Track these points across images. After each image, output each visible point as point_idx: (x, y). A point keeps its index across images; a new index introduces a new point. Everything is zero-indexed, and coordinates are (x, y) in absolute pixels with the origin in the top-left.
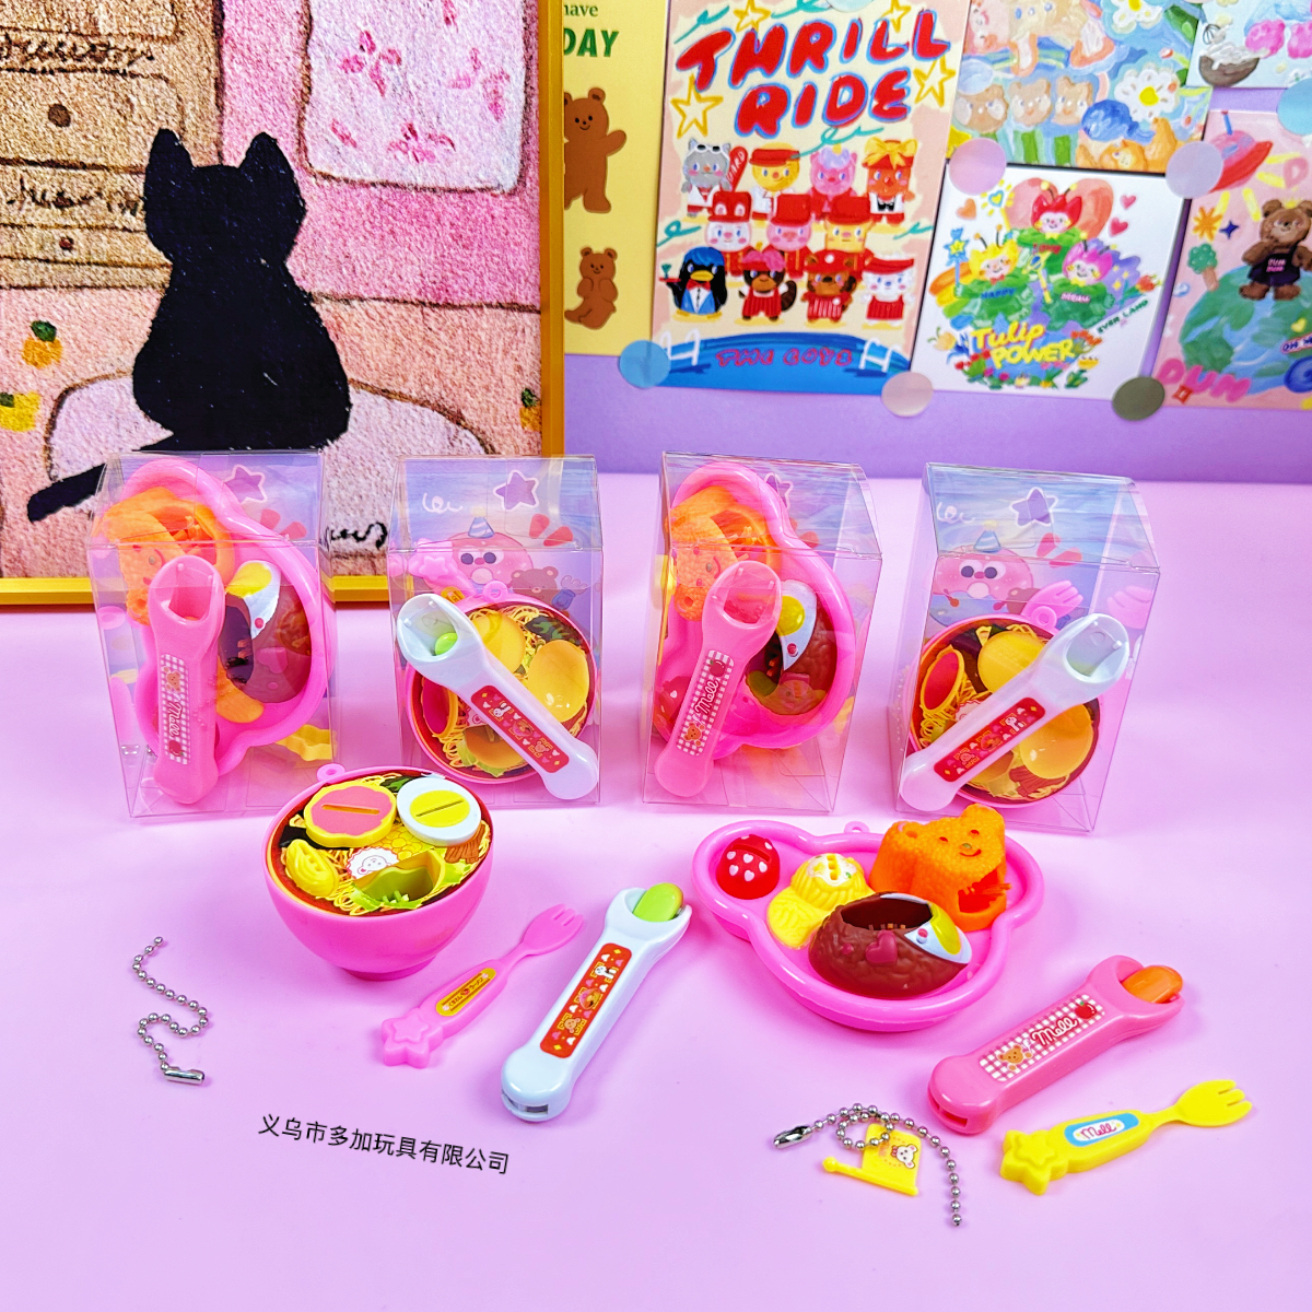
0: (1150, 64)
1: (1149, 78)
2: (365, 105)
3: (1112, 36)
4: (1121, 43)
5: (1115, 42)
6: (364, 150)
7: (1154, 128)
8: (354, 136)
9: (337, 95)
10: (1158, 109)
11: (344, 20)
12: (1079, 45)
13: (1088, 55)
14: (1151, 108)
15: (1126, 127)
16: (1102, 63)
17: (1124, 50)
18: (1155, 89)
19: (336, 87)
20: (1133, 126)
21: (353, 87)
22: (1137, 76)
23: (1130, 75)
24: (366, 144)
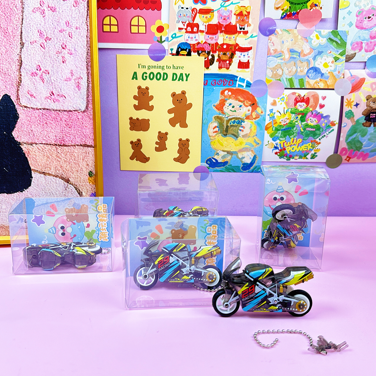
0: (325, 55)
1: (325, 60)
2: (38, 86)
3: (312, 48)
4: (315, 49)
5: (313, 49)
6: (38, 99)
7: (329, 75)
8: (34, 95)
9: (29, 83)
10: (329, 69)
11: (32, 62)
12: (302, 50)
13: (306, 54)
14: (327, 69)
15: (320, 75)
16: (310, 56)
17: (316, 51)
18: (328, 63)
19: (29, 80)
20: (322, 75)
21: (35, 81)
22: (321, 59)
23: (319, 59)
24: (38, 97)
